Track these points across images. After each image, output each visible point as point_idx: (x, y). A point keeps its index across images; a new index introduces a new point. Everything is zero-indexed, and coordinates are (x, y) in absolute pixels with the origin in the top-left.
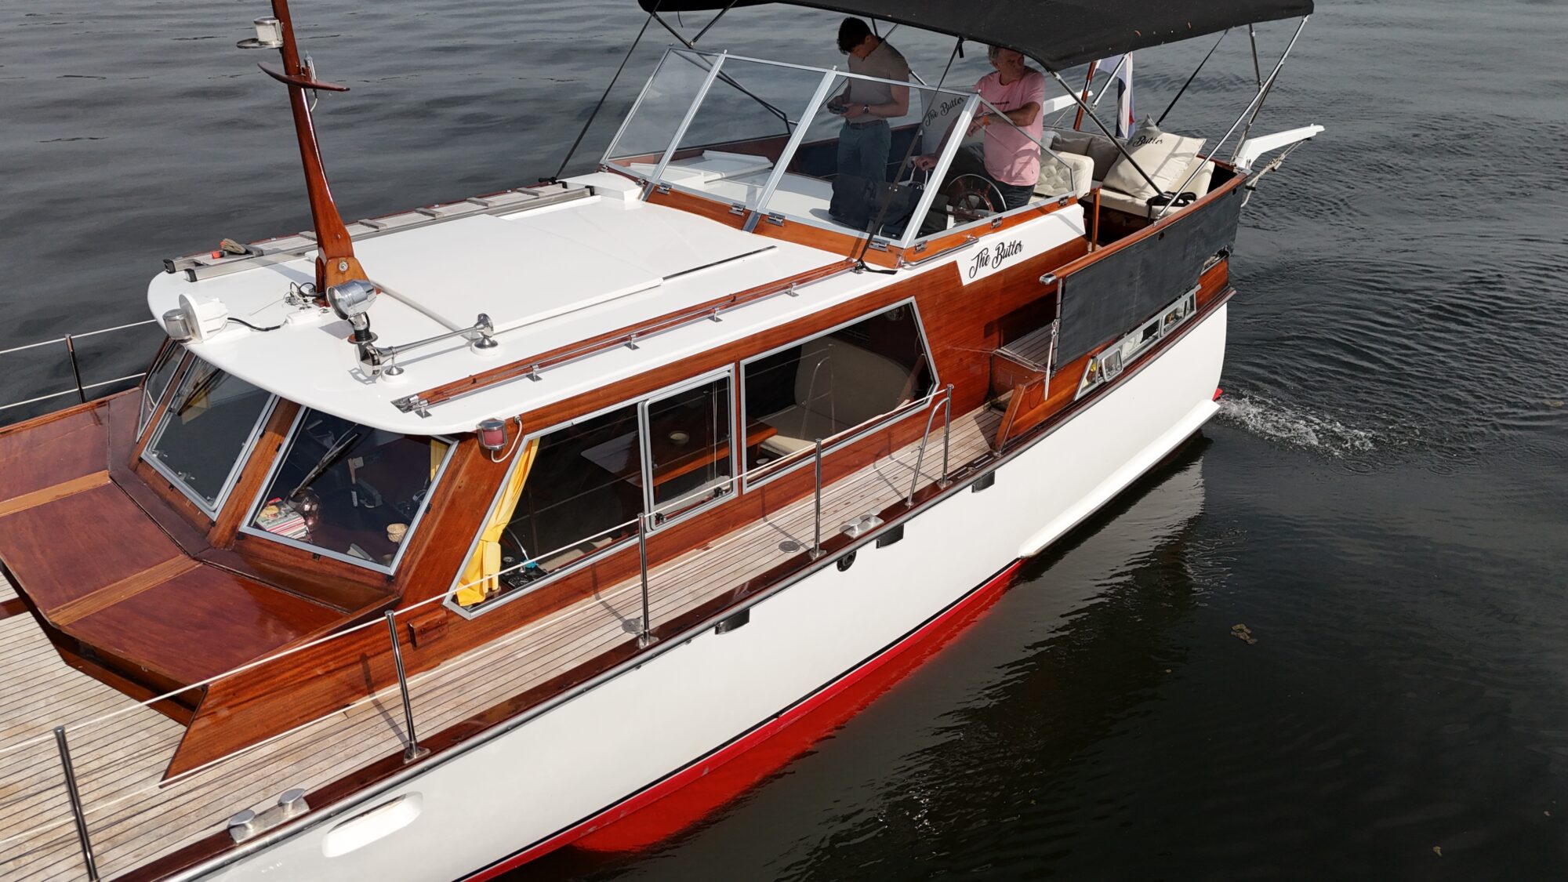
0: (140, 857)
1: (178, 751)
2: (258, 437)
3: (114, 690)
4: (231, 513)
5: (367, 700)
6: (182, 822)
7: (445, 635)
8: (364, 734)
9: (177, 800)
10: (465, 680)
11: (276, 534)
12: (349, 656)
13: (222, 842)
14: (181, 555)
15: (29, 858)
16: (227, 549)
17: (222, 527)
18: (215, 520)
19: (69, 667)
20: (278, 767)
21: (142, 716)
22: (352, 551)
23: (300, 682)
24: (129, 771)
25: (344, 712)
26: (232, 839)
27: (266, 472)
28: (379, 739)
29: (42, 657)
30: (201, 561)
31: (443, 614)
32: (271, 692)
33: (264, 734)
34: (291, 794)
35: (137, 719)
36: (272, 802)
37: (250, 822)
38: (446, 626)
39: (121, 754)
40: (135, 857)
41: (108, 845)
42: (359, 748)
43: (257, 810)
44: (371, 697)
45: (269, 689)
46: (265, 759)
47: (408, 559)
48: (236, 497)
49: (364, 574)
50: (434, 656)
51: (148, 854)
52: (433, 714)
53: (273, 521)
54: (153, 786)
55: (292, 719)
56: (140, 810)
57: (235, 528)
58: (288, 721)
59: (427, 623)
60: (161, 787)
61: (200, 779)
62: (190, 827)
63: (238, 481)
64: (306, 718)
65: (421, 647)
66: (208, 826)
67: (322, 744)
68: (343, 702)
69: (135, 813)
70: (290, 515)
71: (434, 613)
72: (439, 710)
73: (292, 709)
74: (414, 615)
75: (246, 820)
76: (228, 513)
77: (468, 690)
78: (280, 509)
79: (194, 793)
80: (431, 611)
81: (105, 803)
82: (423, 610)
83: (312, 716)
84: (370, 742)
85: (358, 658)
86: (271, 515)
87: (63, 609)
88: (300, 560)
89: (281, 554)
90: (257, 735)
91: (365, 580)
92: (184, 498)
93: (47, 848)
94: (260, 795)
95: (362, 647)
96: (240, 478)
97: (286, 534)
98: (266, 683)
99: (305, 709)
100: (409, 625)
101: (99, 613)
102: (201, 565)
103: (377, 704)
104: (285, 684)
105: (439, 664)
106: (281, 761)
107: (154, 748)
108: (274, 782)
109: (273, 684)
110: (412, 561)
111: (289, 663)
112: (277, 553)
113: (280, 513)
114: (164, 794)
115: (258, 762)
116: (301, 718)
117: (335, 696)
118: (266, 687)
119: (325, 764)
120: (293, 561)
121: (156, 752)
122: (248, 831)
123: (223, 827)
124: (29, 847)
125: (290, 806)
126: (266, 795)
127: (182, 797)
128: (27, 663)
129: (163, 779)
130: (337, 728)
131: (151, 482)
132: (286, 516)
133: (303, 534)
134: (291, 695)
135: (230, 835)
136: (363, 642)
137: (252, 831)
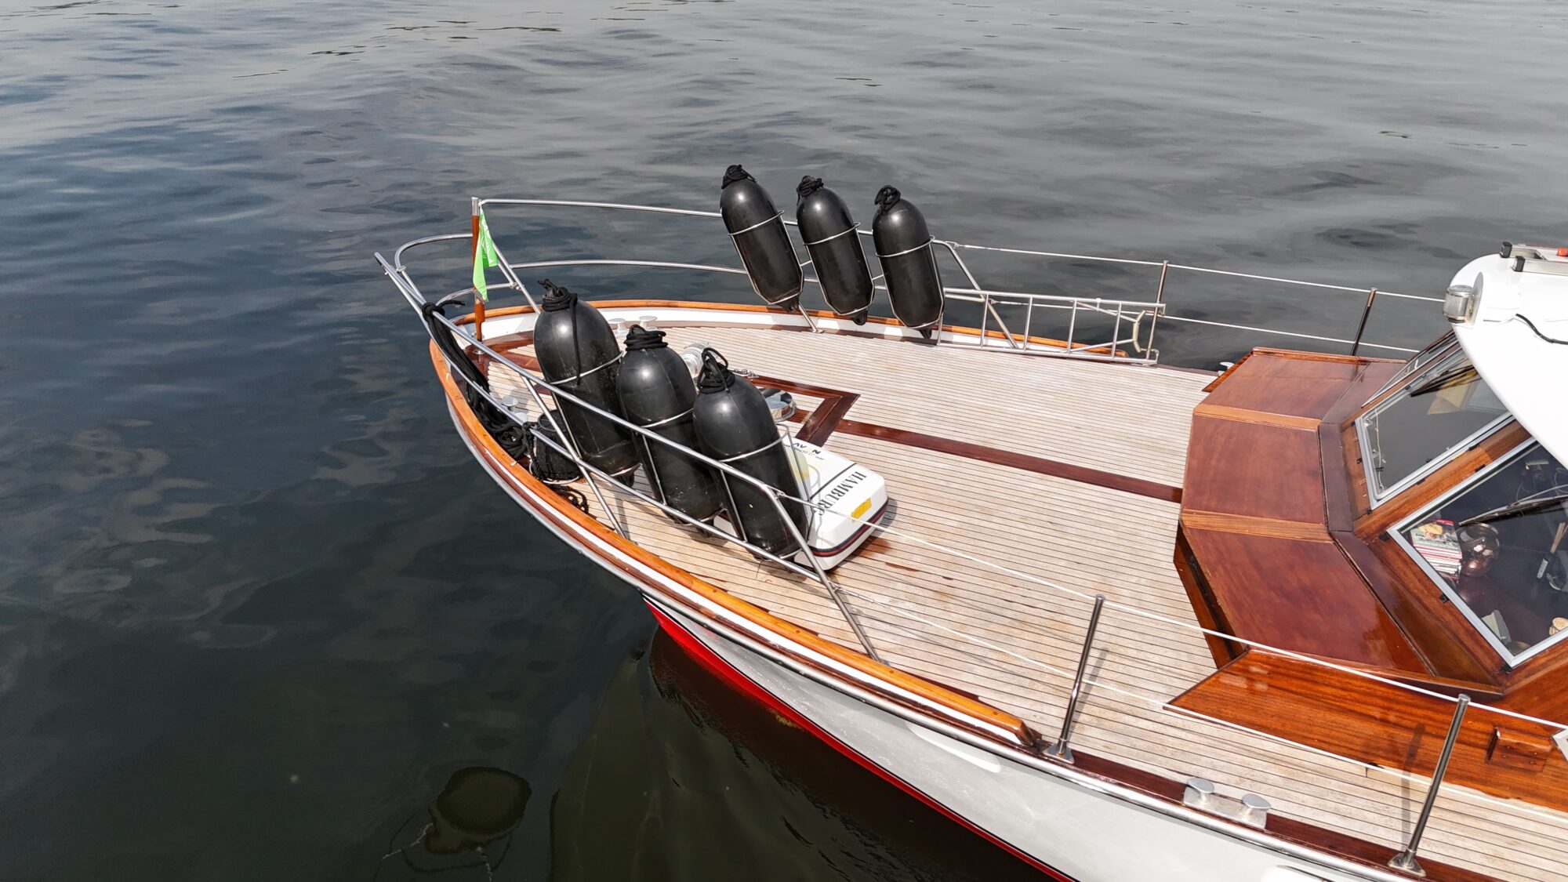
0: (1108, 750)
1: (1194, 688)
2: (1467, 448)
3: (1191, 605)
4: (1391, 509)
5: (1398, 774)
6: (1158, 749)
7: (1535, 772)
8: (1370, 804)
9: (1168, 728)
10: (1527, 837)
11: (1420, 554)
12: (1405, 717)
13: (1172, 791)
14: (1321, 524)
15: (1040, 687)
16: (1364, 542)
17: (1374, 518)
18: (1372, 509)
19: (1173, 565)
20: (1267, 768)
21: (1195, 641)
22: (1491, 619)
23: (1339, 706)
24: (1151, 676)
25: (1367, 769)
26: (1183, 796)
27: (1451, 486)
28: (1382, 820)
29: (1161, 544)
30: (1334, 540)
31: (1547, 748)
32: (1306, 696)
33: (1275, 729)
34: (1257, 800)
35: (1189, 640)
36: (1238, 794)
37: (1206, 794)
38: (1541, 763)
39: (1156, 659)
40: (1106, 747)
41: (1095, 721)
42: (1355, 812)
43: (1219, 789)
44: (1403, 774)
45: (1304, 691)
46: (1262, 752)
47: (1542, 661)
48: (1406, 497)
49: (1482, 647)
50: (1507, 785)
51: (1116, 753)
52: (1459, 843)
53: (1428, 540)
54: (1160, 703)
55: (1311, 736)
56: (1135, 714)
57: (1386, 525)
58: (1306, 734)
59: (1518, 744)
60: (1164, 708)
61: (1197, 726)
62: (1160, 758)
63: (1418, 483)
64: (1325, 746)
65: (1495, 764)
66: (1173, 769)
67: (1321, 781)
68: (1372, 758)
69: (1131, 713)
70: (1450, 543)
71: (1535, 739)
72: (1469, 844)
73: (1316, 726)
74: (1509, 725)
75: (1203, 789)
76: (1388, 508)
77: (1520, 849)
78: (1444, 533)
79: (1184, 733)
80: (1533, 734)
81: (1117, 688)
82: (1523, 727)
83: (1333, 749)
84: (1370, 816)
85: (1414, 725)
86: (1430, 534)
87: (1197, 513)
88: (1426, 592)
89: (1411, 575)
90: (1269, 725)
91: (1479, 653)
92: (1362, 475)
93: (1056, 689)
94: (1234, 780)
95: (1425, 717)
96: (1423, 480)
97: (1431, 560)
98: (1305, 684)
99: (1328, 736)
100: (1496, 731)
101: (1219, 533)
102: (1331, 542)
103: (1406, 787)
104: (1322, 698)
105: (1507, 798)
106: (1273, 765)
107: (1183, 672)
108: (1253, 778)
109: (1310, 689)
110: (1544, 666)
111: (1339, 681)
112: (1408, 572)
113: (1441, 536)
114: (1163, 716)
115: (1254, 749)
116: (1320, 741)
117: (1367, 746)
118: (1303, 688)
119: (1309, 800)
120: (1418, 589)
121: (1182, 677)
122: (1199, 800)
123: (1183, 779)
124: (1046, 678)
125: (1249, 811)
126: (1238, 784)
127: (1173, 729)
128: (1148, 542)
129: (1170, 703)
130: (1348, 778)
131: (1347, 447)
132: (1444, 543)
133: (1452, 571)
134: (1322, 713)
135: (1184, 791)
136: (1430, 714)
137: (1203, 804)
